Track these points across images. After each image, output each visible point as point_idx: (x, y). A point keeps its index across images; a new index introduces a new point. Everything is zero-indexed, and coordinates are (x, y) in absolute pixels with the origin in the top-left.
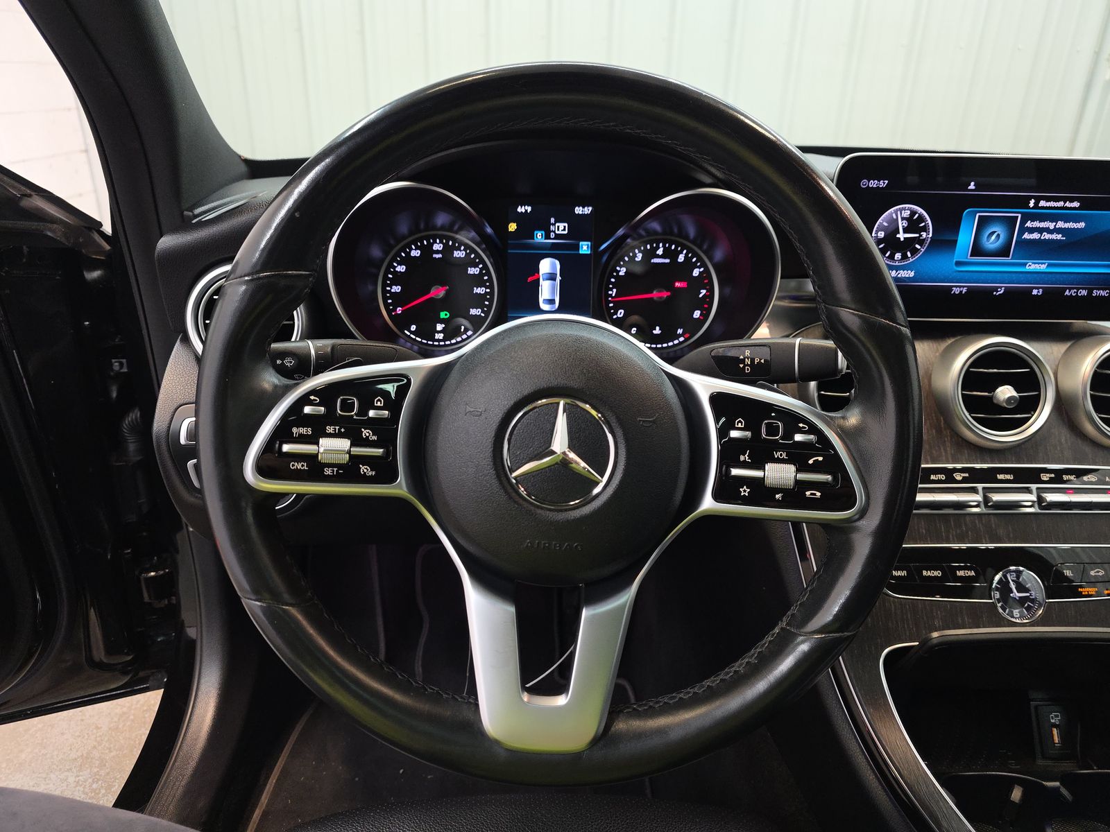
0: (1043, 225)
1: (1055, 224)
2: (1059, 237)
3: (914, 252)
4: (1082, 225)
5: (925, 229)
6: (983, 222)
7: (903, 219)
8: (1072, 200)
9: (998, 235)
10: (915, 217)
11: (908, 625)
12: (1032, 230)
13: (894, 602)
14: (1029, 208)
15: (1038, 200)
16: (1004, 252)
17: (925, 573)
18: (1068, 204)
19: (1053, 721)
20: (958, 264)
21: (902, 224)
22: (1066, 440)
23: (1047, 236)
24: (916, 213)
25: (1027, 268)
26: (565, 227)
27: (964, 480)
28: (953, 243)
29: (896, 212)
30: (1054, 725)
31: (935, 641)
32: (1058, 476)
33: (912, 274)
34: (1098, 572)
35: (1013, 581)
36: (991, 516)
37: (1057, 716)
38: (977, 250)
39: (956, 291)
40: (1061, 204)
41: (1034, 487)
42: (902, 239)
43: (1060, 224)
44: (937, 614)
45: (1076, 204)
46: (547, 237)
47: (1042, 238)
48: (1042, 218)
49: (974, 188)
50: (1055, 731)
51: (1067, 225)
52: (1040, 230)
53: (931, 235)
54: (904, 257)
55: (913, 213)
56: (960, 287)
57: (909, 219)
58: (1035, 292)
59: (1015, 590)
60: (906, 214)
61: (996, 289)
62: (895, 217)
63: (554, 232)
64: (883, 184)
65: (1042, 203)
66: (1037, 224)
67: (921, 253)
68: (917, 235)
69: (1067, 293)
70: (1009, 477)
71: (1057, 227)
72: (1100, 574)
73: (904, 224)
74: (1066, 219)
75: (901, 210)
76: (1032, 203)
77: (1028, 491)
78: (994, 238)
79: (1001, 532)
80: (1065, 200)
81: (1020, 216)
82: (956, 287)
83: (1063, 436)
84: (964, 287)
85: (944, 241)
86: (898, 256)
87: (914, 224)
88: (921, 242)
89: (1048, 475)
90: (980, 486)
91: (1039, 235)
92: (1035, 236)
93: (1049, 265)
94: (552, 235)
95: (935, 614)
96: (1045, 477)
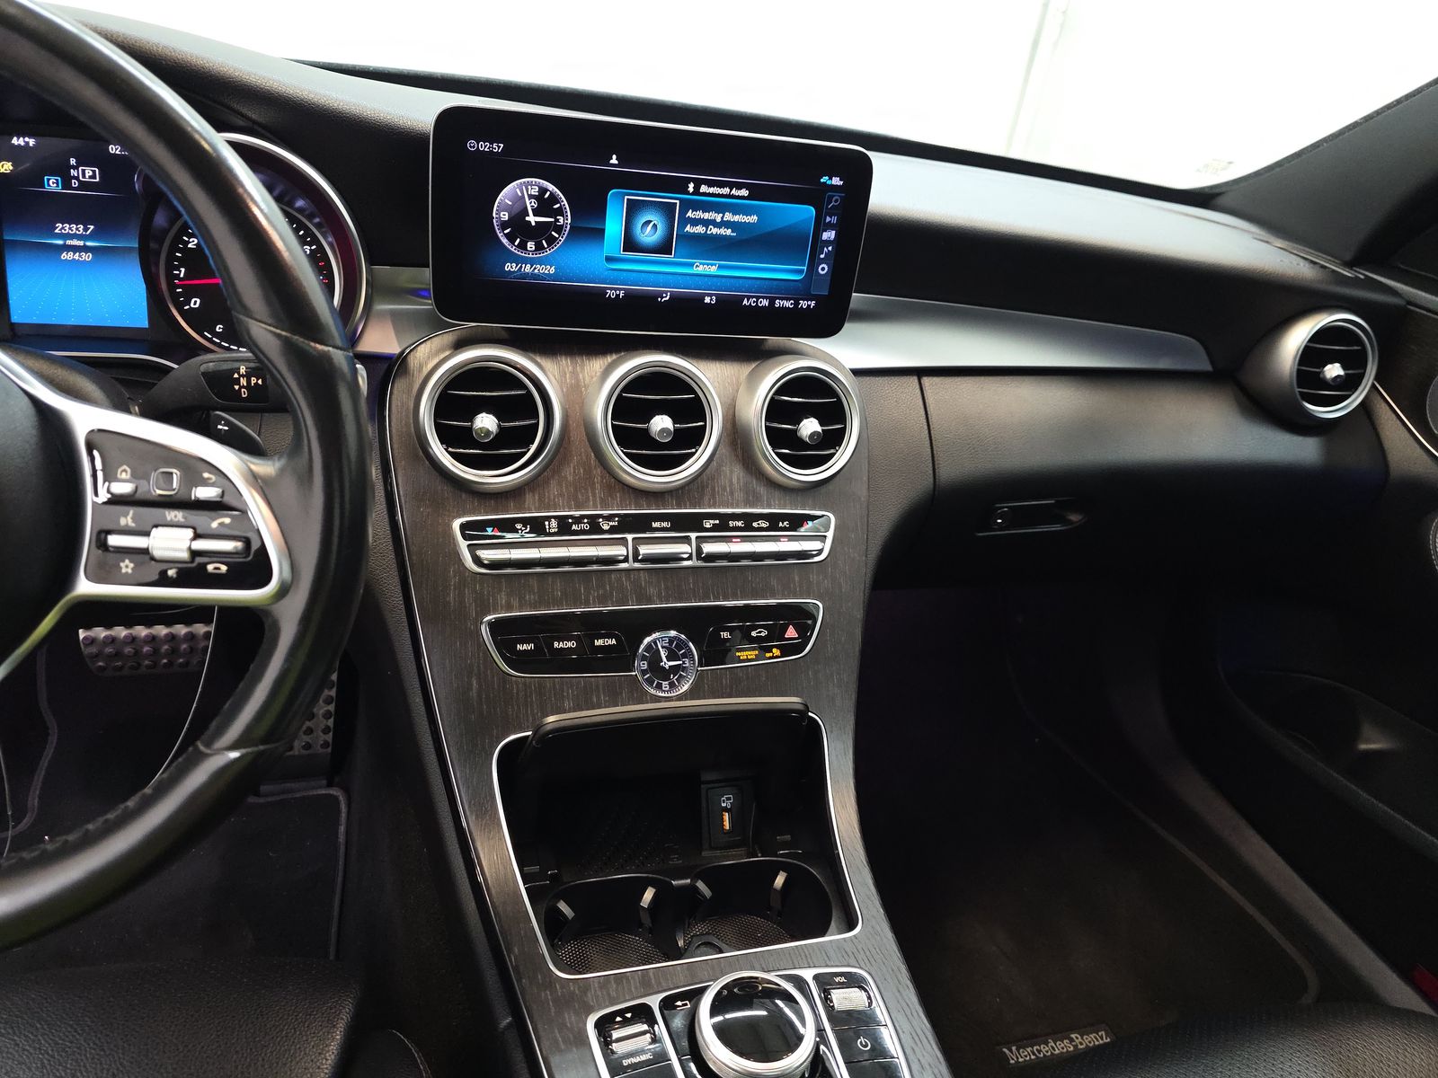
0: (706, 216)
1: (721, 215)
2: (729, 232)
3: (552, 241)
4: (753, 219)
5: (560, 212)
6: (633, 209)
7: (531, 197)
8: (739, 186)
9: (655, 226)
10: (547, 196)
11: (532, 710)
12: (695, 222)
13: (517, 683)
14: (688, 193)
15: (698, 183)
16: (664, 248)
17: (556, 645)
18: (734, 192)
19: (724, 805)
20: (609, 259)
21: (530, 204)
22: (738, 479)
23: (715, 231)
24: (547, 190)
25: (695, 270)
26: (94, 172)
27: (612, 530)
28: (600, 233)
29: (520, 187)
30: (726, 809)
31: (549, 727)
32: (723, 522)
33: (552, 270)
34: (760, 632)
35: (663, 647)
36: (642, 572)
37: (728, 799)
38: (630, 244)
39: (611, 294)
40: (726, 191)
41: (693, 535)
42: (533, 224)
43: (728, 217)
44: (568, 693)
45: (744, 192)
46: (66, 185)
47: (708, 232)
48: (706, 207)
49: (616, 162)
50: (726, 816)
51: (737, 218)
52: (706, 223)
53: (569, 221)
54: (539, 248)
55: (543, 190)
56: (616, 289)
57: (539, 197)
58: (707, 300)
59: (664, 659)
60: (535, 191)
61: (661, 295)
62: (520, 194)
63: (77, 178)
64: (498, 148)
65: (704, 189)
66: (699, 214)
67: (560, 243)
68: (553, 220)
69: (745, 302)
70: (665, 524)
71: (725, 219)
72: (763, 634)
73: (533, 204)
74: (735, 210)
75: (527, 185)
76: (691, 187)
77: (687, 540)
78: (650, 229)
79: (652, 591)
80: (731, 185)
81: (678, 202)
82: (611, 289)
83: (735, 474)
84: (620, 289)
85: (587, 228)
86: (531, 245)
87: (545, 205)
88: (559, 229)
89: (712, 522)
90: (630, 537)
91: (704, 228)
92: (700, 229)
93: (720, 267)
94: (75, 183)
95: (565, 694)
96: (708, 524)
